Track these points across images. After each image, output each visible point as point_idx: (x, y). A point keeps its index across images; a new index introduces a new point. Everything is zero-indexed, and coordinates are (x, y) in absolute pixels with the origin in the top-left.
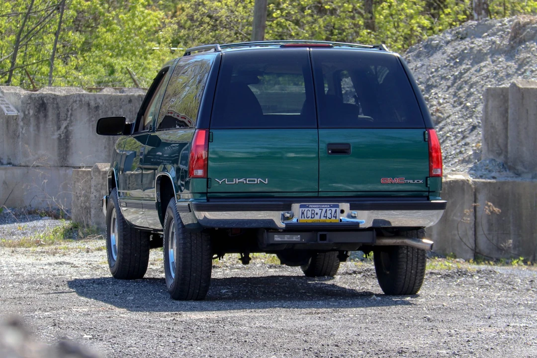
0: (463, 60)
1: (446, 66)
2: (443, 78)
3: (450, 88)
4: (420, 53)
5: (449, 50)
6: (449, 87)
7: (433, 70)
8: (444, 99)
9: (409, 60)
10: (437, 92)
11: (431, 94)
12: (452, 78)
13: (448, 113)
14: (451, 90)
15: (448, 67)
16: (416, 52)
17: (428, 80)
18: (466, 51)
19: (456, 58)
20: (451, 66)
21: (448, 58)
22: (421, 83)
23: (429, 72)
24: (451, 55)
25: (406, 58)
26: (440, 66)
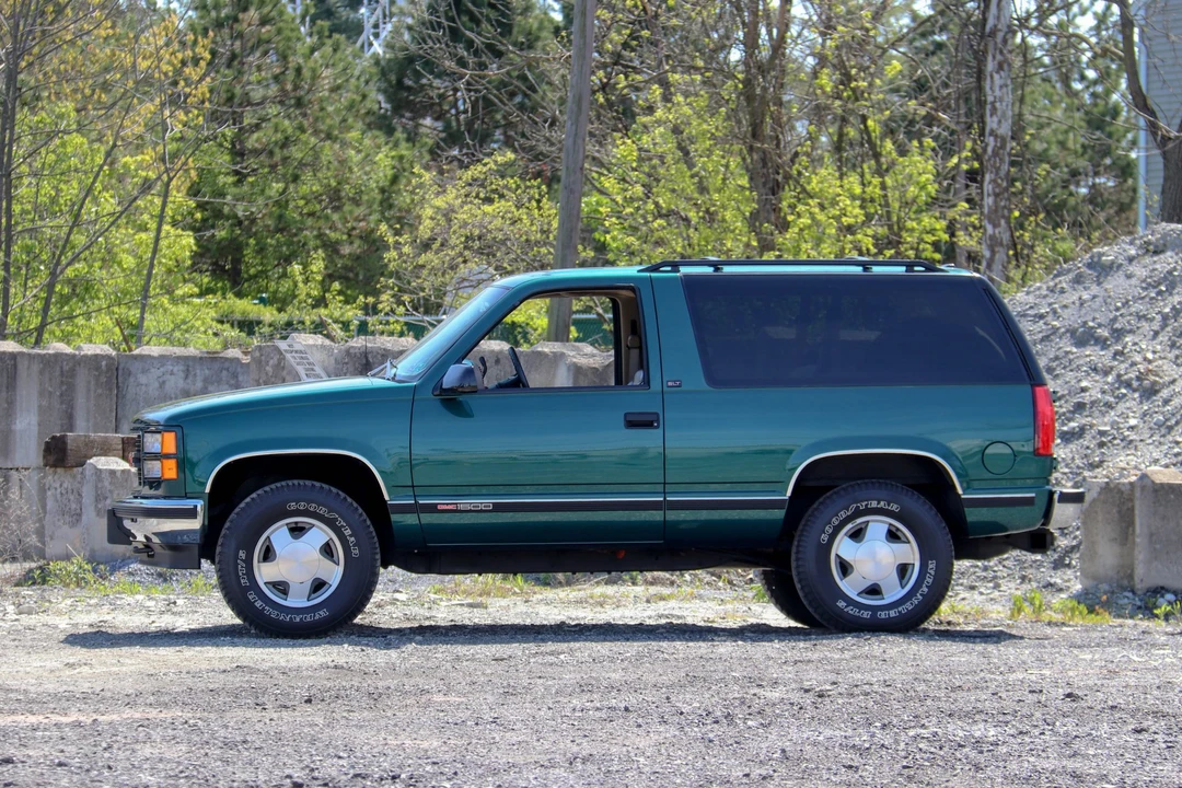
0: (1174, 288)
1: (1143, 298)
2: (1140, 317)
3: (1160, 335)
4: (1081, 277)
5: (1139, 271)
6: (1156, 334)
7: (1119, 304)
8: (1154, 352)
9: (1062, 288)
10: (1136, 340)
11: (1127, 343)
12: (1159, 317)
13: (1170, 376)
14: (1163, 337)
15: (1147, 299)
16: (1071, 276)
17: (1115, 320)
18: (1176, 273)
19: (1160, 284)
20: (1152, 298)
21: (1144, 285)
22: (1100, 325)
23: (1112, 308)
24: (1149, 280)
25: (1056, 285)
26: (1130, 298)
